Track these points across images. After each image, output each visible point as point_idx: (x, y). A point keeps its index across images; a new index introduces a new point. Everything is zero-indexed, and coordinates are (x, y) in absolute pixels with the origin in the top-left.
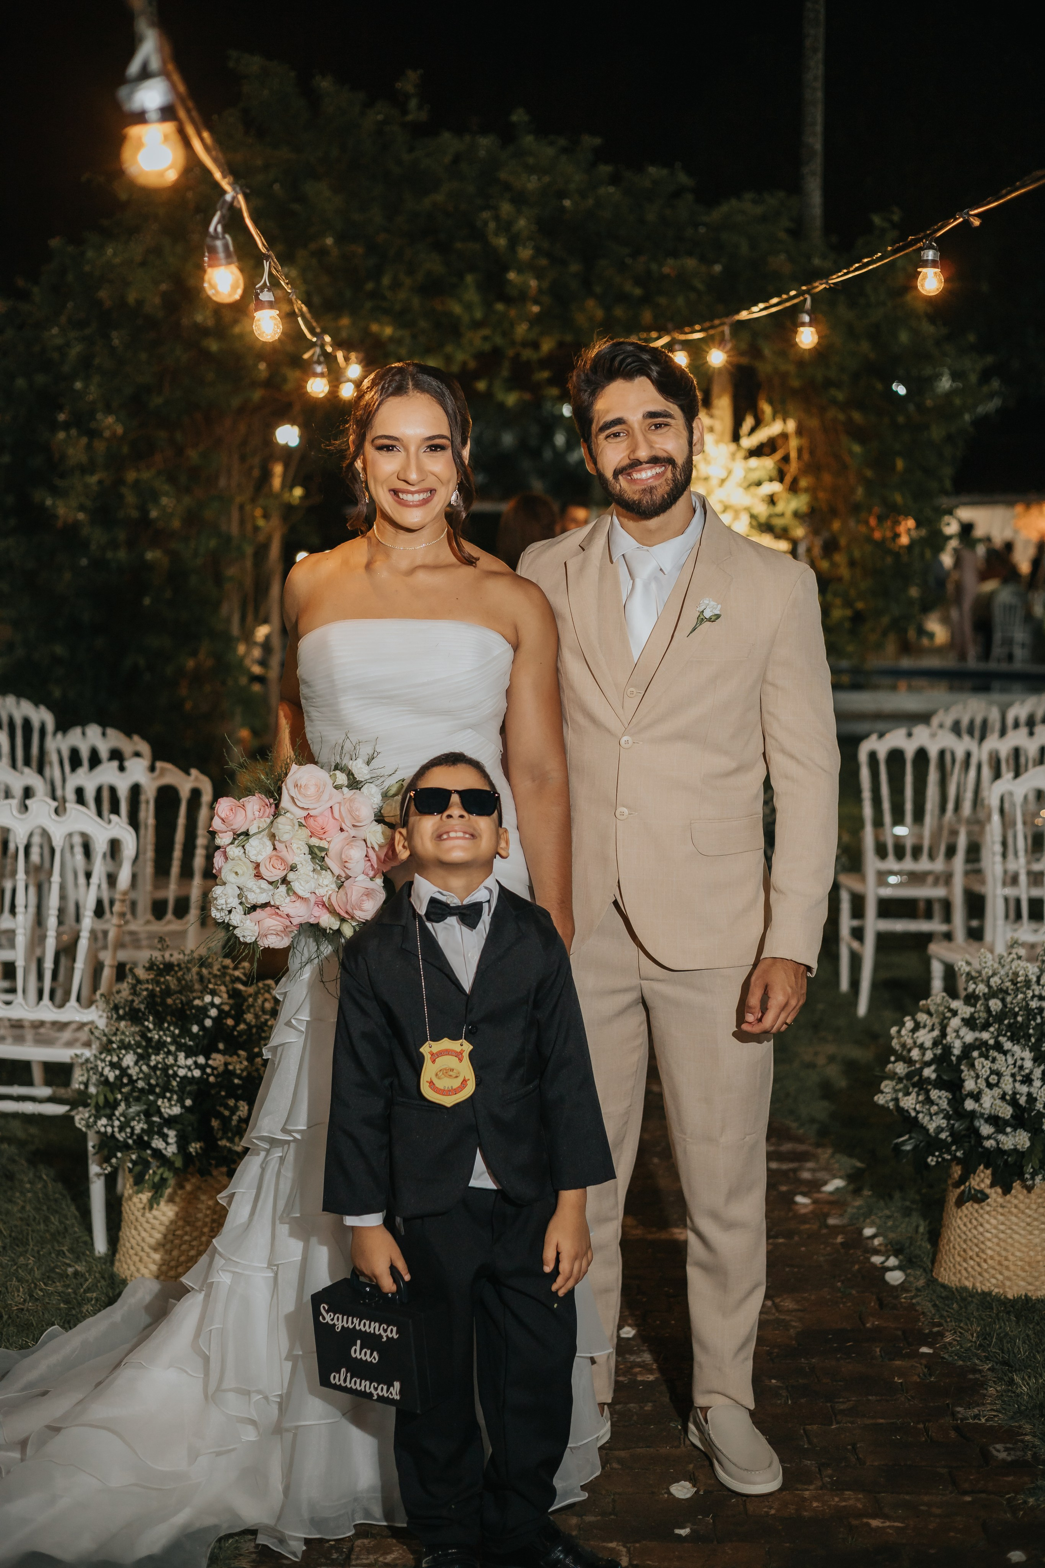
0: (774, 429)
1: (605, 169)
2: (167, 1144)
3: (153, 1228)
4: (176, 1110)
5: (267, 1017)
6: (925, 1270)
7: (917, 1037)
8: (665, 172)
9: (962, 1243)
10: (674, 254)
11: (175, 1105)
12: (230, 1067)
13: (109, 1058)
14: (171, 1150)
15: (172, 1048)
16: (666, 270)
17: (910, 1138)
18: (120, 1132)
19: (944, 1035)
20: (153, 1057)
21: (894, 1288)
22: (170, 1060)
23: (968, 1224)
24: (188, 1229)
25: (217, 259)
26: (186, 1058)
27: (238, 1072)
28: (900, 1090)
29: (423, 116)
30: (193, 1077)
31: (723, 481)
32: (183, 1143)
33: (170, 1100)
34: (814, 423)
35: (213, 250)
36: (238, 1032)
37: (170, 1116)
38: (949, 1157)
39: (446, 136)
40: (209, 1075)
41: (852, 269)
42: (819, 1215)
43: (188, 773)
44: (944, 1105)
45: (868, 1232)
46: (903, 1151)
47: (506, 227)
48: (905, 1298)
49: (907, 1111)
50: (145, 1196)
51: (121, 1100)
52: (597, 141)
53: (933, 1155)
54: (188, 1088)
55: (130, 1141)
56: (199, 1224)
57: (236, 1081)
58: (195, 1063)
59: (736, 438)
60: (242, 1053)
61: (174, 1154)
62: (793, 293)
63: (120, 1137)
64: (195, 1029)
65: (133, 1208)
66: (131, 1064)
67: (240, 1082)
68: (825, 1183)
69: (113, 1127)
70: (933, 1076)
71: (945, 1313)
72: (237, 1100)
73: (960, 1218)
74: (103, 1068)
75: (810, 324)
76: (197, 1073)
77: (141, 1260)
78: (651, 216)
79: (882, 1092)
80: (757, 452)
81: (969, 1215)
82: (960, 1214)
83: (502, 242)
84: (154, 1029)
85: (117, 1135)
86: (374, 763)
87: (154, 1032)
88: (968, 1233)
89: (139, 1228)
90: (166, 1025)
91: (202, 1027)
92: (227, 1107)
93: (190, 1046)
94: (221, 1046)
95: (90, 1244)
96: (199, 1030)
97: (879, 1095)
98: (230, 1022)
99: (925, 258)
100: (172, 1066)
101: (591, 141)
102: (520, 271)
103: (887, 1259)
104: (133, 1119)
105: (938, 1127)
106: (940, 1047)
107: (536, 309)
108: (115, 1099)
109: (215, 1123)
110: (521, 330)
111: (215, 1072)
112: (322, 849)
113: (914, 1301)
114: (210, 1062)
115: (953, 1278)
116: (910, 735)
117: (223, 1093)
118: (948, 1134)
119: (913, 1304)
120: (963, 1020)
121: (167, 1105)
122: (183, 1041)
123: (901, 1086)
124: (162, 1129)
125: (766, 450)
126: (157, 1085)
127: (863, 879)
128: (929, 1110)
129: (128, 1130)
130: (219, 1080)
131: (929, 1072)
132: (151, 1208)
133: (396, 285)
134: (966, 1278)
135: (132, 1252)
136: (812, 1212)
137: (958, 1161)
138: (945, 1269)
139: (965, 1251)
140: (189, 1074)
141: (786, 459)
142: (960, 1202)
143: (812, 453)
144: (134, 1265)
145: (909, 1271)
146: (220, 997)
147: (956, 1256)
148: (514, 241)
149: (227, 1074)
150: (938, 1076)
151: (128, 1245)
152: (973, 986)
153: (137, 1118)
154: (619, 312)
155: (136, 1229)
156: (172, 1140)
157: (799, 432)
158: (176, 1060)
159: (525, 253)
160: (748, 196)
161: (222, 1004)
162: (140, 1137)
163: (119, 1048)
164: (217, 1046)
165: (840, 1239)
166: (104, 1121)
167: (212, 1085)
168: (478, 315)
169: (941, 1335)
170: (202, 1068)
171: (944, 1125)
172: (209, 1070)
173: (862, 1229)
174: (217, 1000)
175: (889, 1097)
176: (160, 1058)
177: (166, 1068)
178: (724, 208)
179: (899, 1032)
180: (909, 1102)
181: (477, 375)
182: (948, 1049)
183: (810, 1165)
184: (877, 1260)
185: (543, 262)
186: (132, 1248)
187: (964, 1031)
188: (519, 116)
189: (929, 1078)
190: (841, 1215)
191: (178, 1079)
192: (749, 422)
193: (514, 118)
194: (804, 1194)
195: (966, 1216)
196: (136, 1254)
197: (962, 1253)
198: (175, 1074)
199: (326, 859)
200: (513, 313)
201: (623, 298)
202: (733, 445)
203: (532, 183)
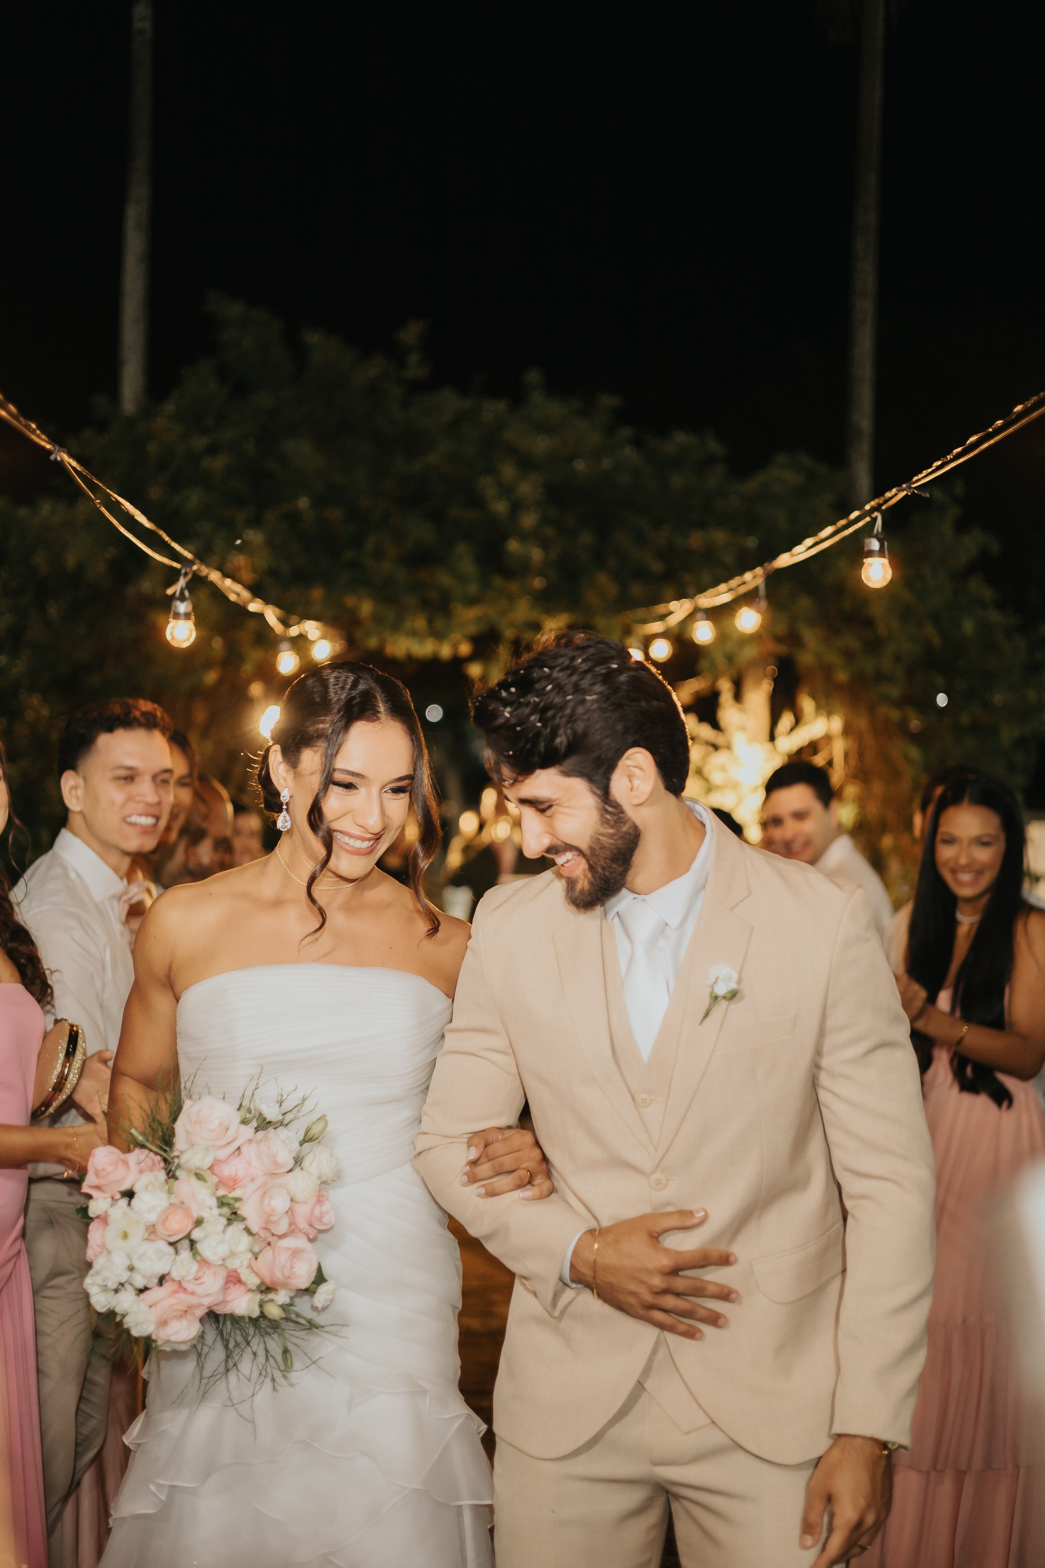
0: (816, 728)
1: (625, 432)
8: (693, 439)
10: (702, 525)
16: (692, 543)
29: (424, 372)
34: (862, 723)
39: (447, 394)
47: (507, 491)
52: (617, 401)
59: (772, 738)
62: (853, 515)
75: (881, 553)
78: (676, 485)
83: (501, 507)
101: (608, 401)
102: (522, 540)
110: (522, 607)
133: (379, 554)
143: (861, 755)
148: (517, 507)
154: (637, 589)
157: (847, 731)
159: (529, 520)
168: (473, 589)
178: (761, 477)
181: (472, 658)
185: (549, 531)
188: (532, 377)
192: (787, 720)
193: (527, 379)
200: (514, 587)
201: (641, 574)
202: (769, 745)
203: (541, 445)
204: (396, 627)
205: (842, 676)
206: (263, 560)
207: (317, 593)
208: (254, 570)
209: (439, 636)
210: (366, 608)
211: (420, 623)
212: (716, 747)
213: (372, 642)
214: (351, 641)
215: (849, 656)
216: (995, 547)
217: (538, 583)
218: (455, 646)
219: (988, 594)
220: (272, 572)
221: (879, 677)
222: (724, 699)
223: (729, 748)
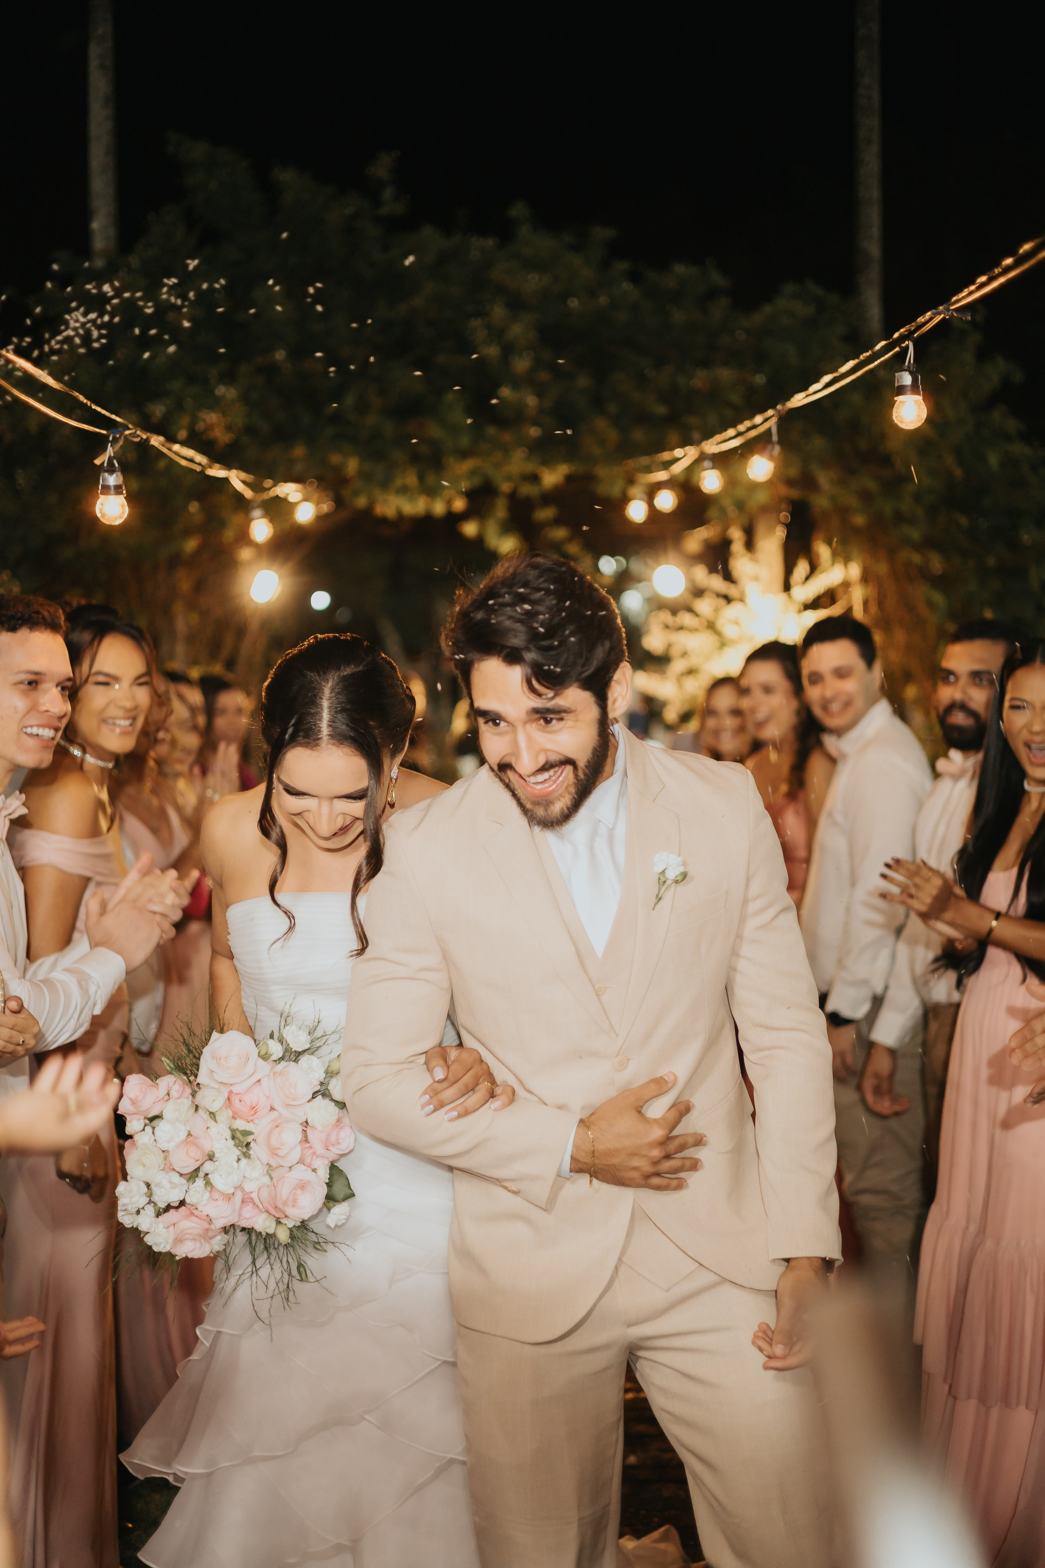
0: (833, 575)
1: (622, 266)
8: (694, 271)
10: (705, 364)
16: (696, 383)
29: (400, 209)
34: (882, 568)
39: (428, 232)
47: (497, 334)
52: (611, 233)
59: (787, 587)
62: (879, 346)
75: (915, 388)
78: (678, 320)
80: (814, 603)
83: (492, 351)
101: (602, 233)
102: (516, 386)
125: (824, 600)
133: (362, 408)
143: (881, 604)
148: (508, 350)
154: (639, 435)
157: (865, 578)
159: (522, 364)
168: (465, 441)
178: (767, 309)
181: (467, 515)
185: (544, 376)
188: (518, 210)
192: (802, 568)
193: (513, 212)
200: (507, 437)
201: (644, 418)
202: (783, 596)
203: (531, 283)
204: (385, 485)
205: (859, 520)
206: (239, 416)
207: (299, 451)
208: (229, 428)
209: (432, 492)
210: (352, 466)
211: (411, 479)
212: (728, 599)
213: (361, 502)
214: (339, 502)
215: (866, 497)
216: (1018, 377)
217: (534, 432)
218: (449, 502)
219: (1012, 425)
220: (250, 430)
221: (899, 518)
222: (738, 547)
223: (742, 600)
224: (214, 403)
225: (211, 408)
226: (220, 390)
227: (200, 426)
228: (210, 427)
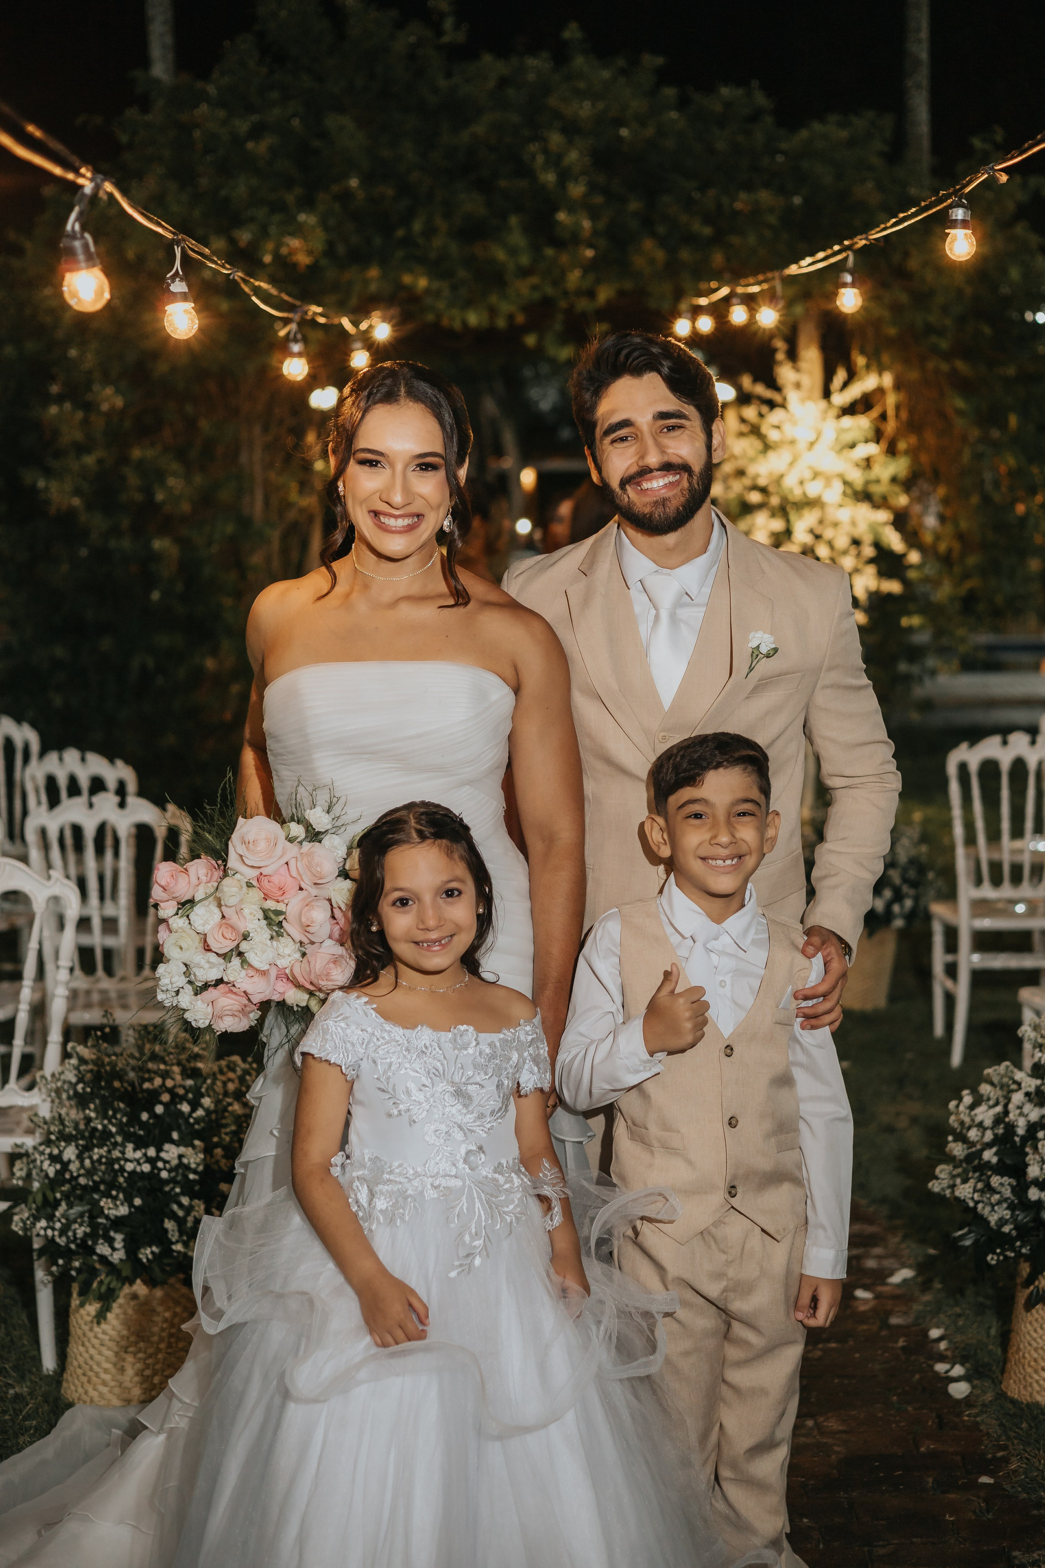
0: (868, 383)
1: (670, 92)
2: (114, 1249)
3: (102, 1345)
4: (123, 1210)
5: (229, 1100)
6: (993, 1382)
7: (976, 1115)
8: (740, 92)
9: (1033, 1352)
10: (749, 187)
11: (122, 1204)
12: (185, 1161)
13: (48, 1151)
14: (118, 1256)
15: (119, 1139)
16: (738, 205)
17: (969, 1232)
18: (60, 1236)
19: (1006, 1112)
20: (96, 1150)
21: (958, 1402)
22: (116, 1154)
23: (1039, 1329)
24: (142, 1345)
25: (77, 262)
26: (135, 1150)
27: (193, 1166)
28: (958, 1175)
29: (460, 37)
30: (142, 1172)
31: (812, 444)
32: (132, 1249)
33: (115, 1198)
34: (914, 375)
35: (70, 252)
36: (194, 1119)
37: (116, 1217)
38: (1013, 1255)
39: (487, 58)
40: (160, 1170)
41: (889, 224)
42: (881, 1313)
43: (164, 809)
44: (1007, 1193)
45: (935, 1333)
46: (963, 1246)
47: (555, 160)
48: (968, 1416)
49: (964, 1201)
50: (92, 1308)
51: (61, 1200)
52: (660, 61)
53: (994, 1253)
54: (140, 1184)
55: (73, 1246)
56: (155, 1339)
57: (192, 1176)
58: (145, 1155)
59: (827, 394)
60: (197, 1143)
61: (121, 1260)
62: (836, 248)
63: (62, 1241)
64: (145, 1116)
65: (80, 1321)
66: (73, 1157)
67: (197, 1177)
68: (891, 1274)
69: (53, 1229)
70: (994, 1160)
71: (1012, 1434)
72: (191, 1199)
73: (1030, 1323)
74: (42, 1162)
75: (853, 285)
76: (146, 1168)
77: (89, 1382)
78: (721, 146)
79: (937, 1178)
80: (850, 410)
81: (1040, 1320)
82: (1030, 1318)
83: (550, 178)
84: (97, 1118)
85: (58, 1240)
86: (337, 810)
87: (97, 1121)
88: (1039, 1340)
89: (87, 1344)
90: (110, 1113)
91: (153, 1115)
92: (181, 1205)
93: (140, 1136)
94: (175, 1135)
95: (37, 1359)
96: (150, 1118)
97: (934, 1181)
98: (185, 1108)
99: (954, 218)
100: (118, 1160)
101: (652, 61)
102: (571, 210)
103: (952, 1368)
104: (75, 1221)
105: (1001, 1219)
106: (1002, 1126)
107: (589, 253)
108: (55, 1198)
109: (169, 1225)
110: (574, 277)
111: (168, 1166)
112: (278, 913)
113: (978, 1419)
114: (163, 1155)
115: (1023, 1392)
116: (1005, 743)
117: (178, 1190)
118: (1012, 1226)
119: (977, 1423)
120: (1027, 1094)
121: (111, 1206)
122: (132, 1130)
123: (959, 1170)
124: (109, 1232)
125: (860, 407)
126: (102, 1181)
127: (956, 910)
128: (989, 1199)
129: (70, 1234)
130: (173, 1174)
131: (989, 1155)
132: (99, 1323)
133: (430, 231)
134: (1038, 1392)
135: (80, 1371)
136: (874, 1310)
137: (1027, 1258)
138: (1015, 1382)
139: (1035, 1360)
140: (138, 1169)
141: (883, 417)
142: (1029, 1306)
143: (912, 409)
144: (82, 1387)
145: (976, 1382)
146: (173, 1079)
147: (1026, 1366)
148: (565, 176)
149: (182, 1167)
150: (1000, 1160)
151: (75, 1363)
152: (1040, 1054)
153: (79, 1220)
154: (685, 255)
155: (83, 1345)
156: (118, 1245)
157: (898, 386)
158: (123, 1153)
159: (577, 190)
160: (833, 118)
161: (175, 1087)
162: (84, 1240)
163: (58, 1139)
164: (170, 1135)
165: (901, 1343)
166: (43, 1223)
167: (167, 1182)
168: (525, 261)
169: (1006, 1460)
170: (152, 1161)
171: (1008, 1217)
172: (160, 1164)
173: (928, 1330)
174: (169, 1083)
175: (945, 1183)
176: (103, 1151)
177: (111, 1162)
178: (804, 133)
179: (957, 1106)
180: (965, 1191)
181: (526, 329)
182: (1011, 1128)
183: (877, 1251)
184: (940, 1367)
185: (598, 200)
186: (80, 1367)
187: (1028, 1108)
188: (572, 32)
189: (989, 1162)
190: (905, 1313)
191: (126, 1175)
192: (841, 375)
193: (567, 35)
194: (866, 1288)
195: (1036, 1320)
196: (84, 1375)
197: (1033, 1363)
198: (122, 1169)
199: (284, 924)
200: (564, 258)
201: (690, 239)
202: (823, 403)
203: (585, 110)
206: (319, 241)
207: (374, 272)
208: (310, 252)
210: (422, 283)
212: (771, 405)
213: (431, 316)
215: (897, 310)
218: (510, 317)
219: (1033, 239)
220: (328, 253)
221: (929, 330)
222: (780, 356)
223: (783, 406)
224: (298, 231)
225: (293, 234)
226: (302, 217)
227: (284, 251)
228: (292, 252)
